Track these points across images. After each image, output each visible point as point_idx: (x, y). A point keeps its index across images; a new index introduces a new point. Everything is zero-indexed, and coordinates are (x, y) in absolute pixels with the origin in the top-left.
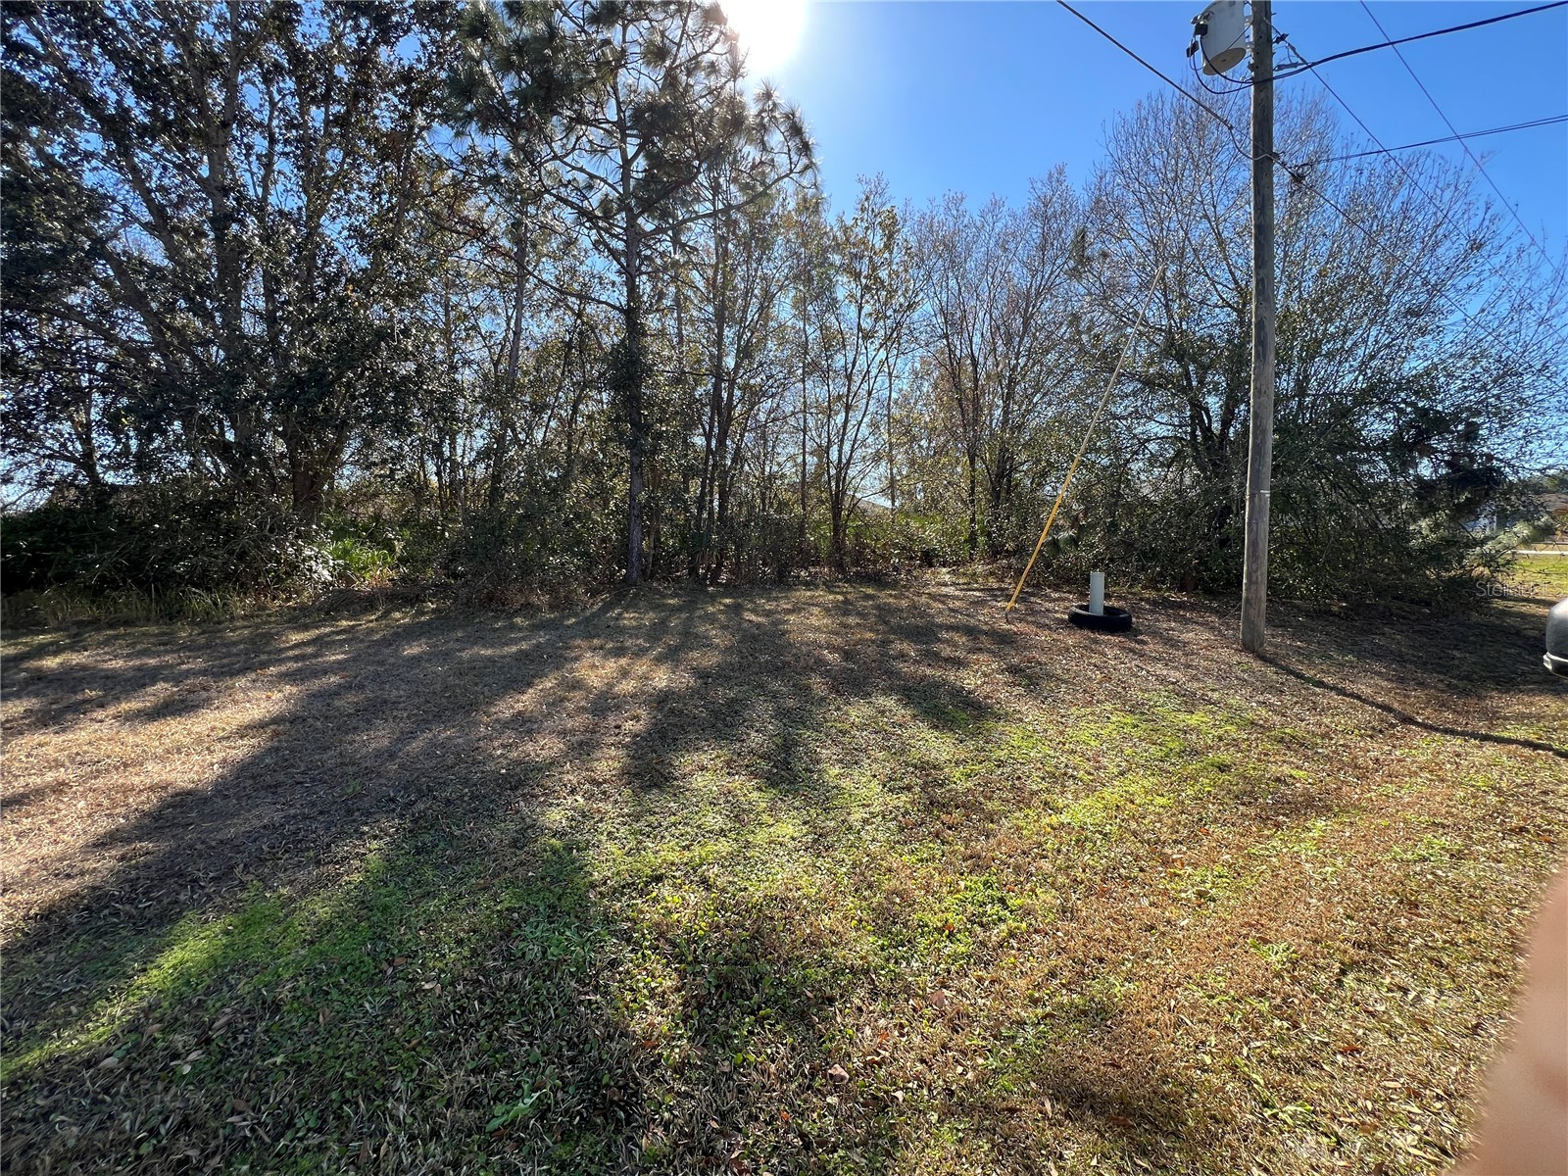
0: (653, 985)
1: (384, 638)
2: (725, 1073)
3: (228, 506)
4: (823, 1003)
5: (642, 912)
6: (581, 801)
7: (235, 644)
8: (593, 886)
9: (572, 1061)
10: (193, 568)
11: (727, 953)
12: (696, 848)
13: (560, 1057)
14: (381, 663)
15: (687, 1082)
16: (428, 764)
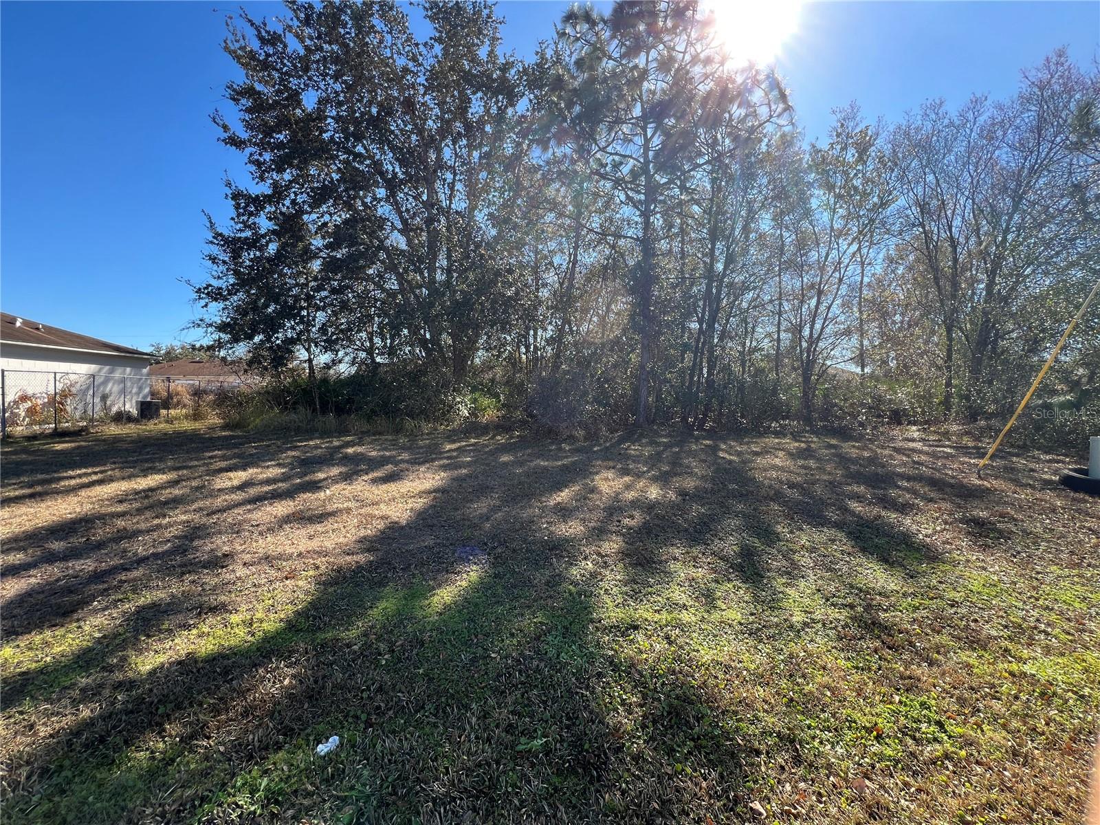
0: (624, 697)
1: (491, 450)
2: (667, 774)
3: (425, 373)
4: (751, 752)
5: (622, 647)
6: (590, 565)
7: (422, 447)
8: (592, 621)
9: (568, 727)
10: (407, 406)
11: (678, 691)
12: (664, 612)
13: (561, 722)
14: (488, 465)
15: (641, 769)
16: (505, 527)
